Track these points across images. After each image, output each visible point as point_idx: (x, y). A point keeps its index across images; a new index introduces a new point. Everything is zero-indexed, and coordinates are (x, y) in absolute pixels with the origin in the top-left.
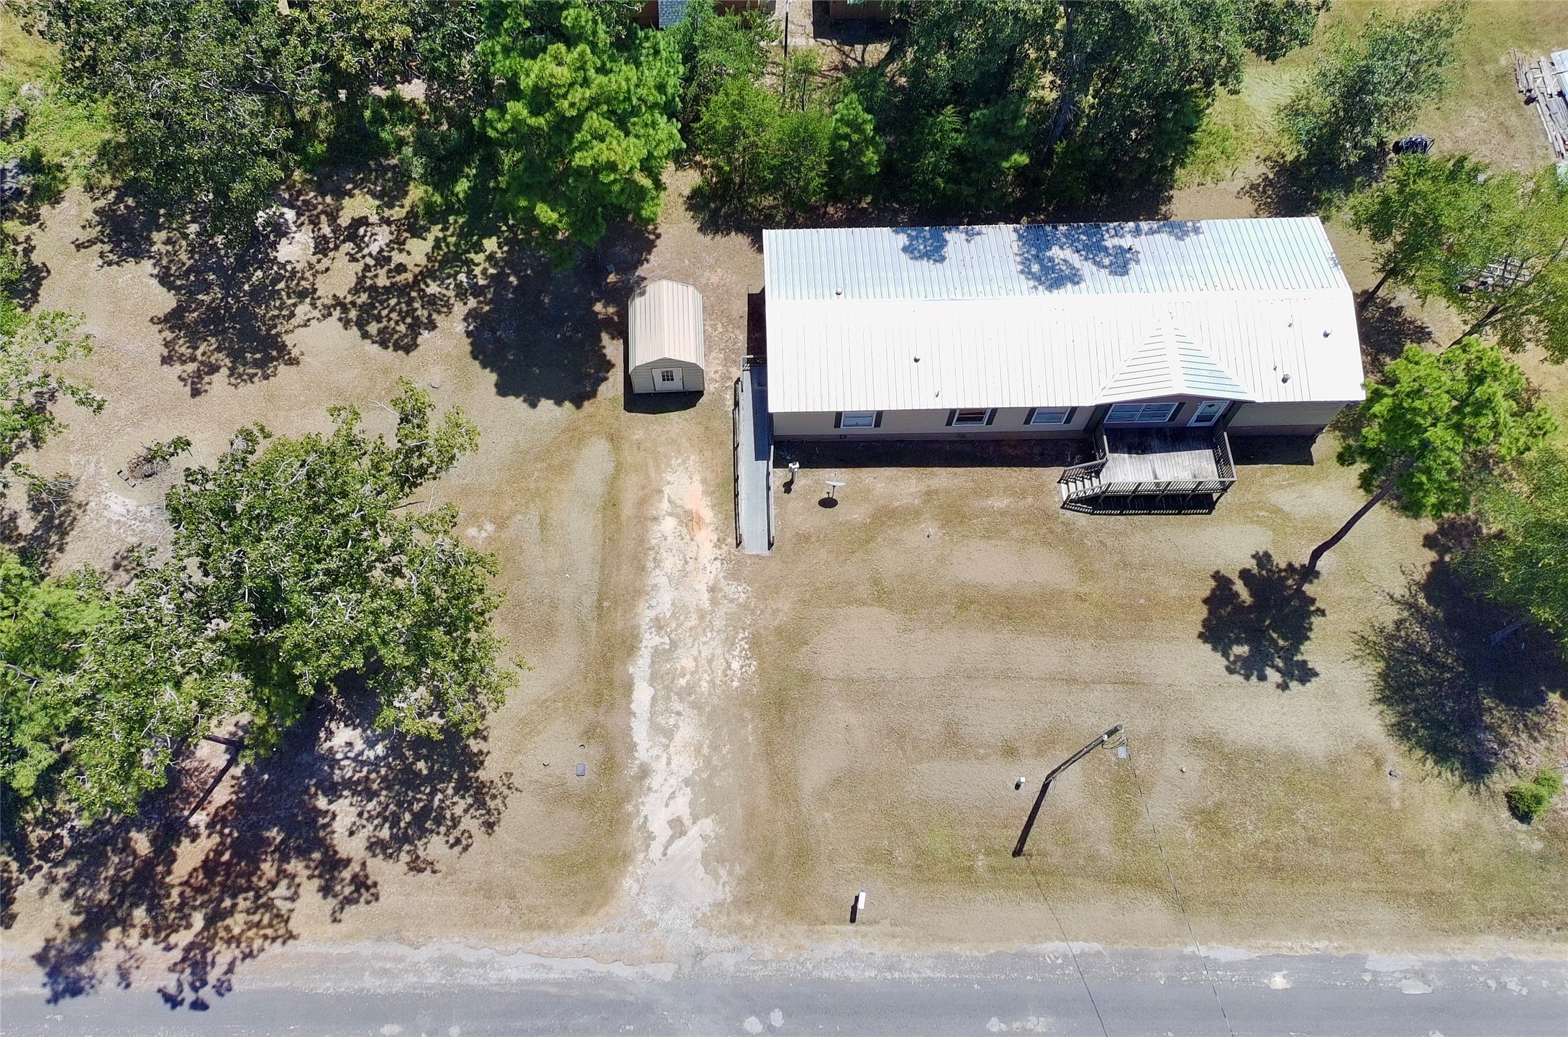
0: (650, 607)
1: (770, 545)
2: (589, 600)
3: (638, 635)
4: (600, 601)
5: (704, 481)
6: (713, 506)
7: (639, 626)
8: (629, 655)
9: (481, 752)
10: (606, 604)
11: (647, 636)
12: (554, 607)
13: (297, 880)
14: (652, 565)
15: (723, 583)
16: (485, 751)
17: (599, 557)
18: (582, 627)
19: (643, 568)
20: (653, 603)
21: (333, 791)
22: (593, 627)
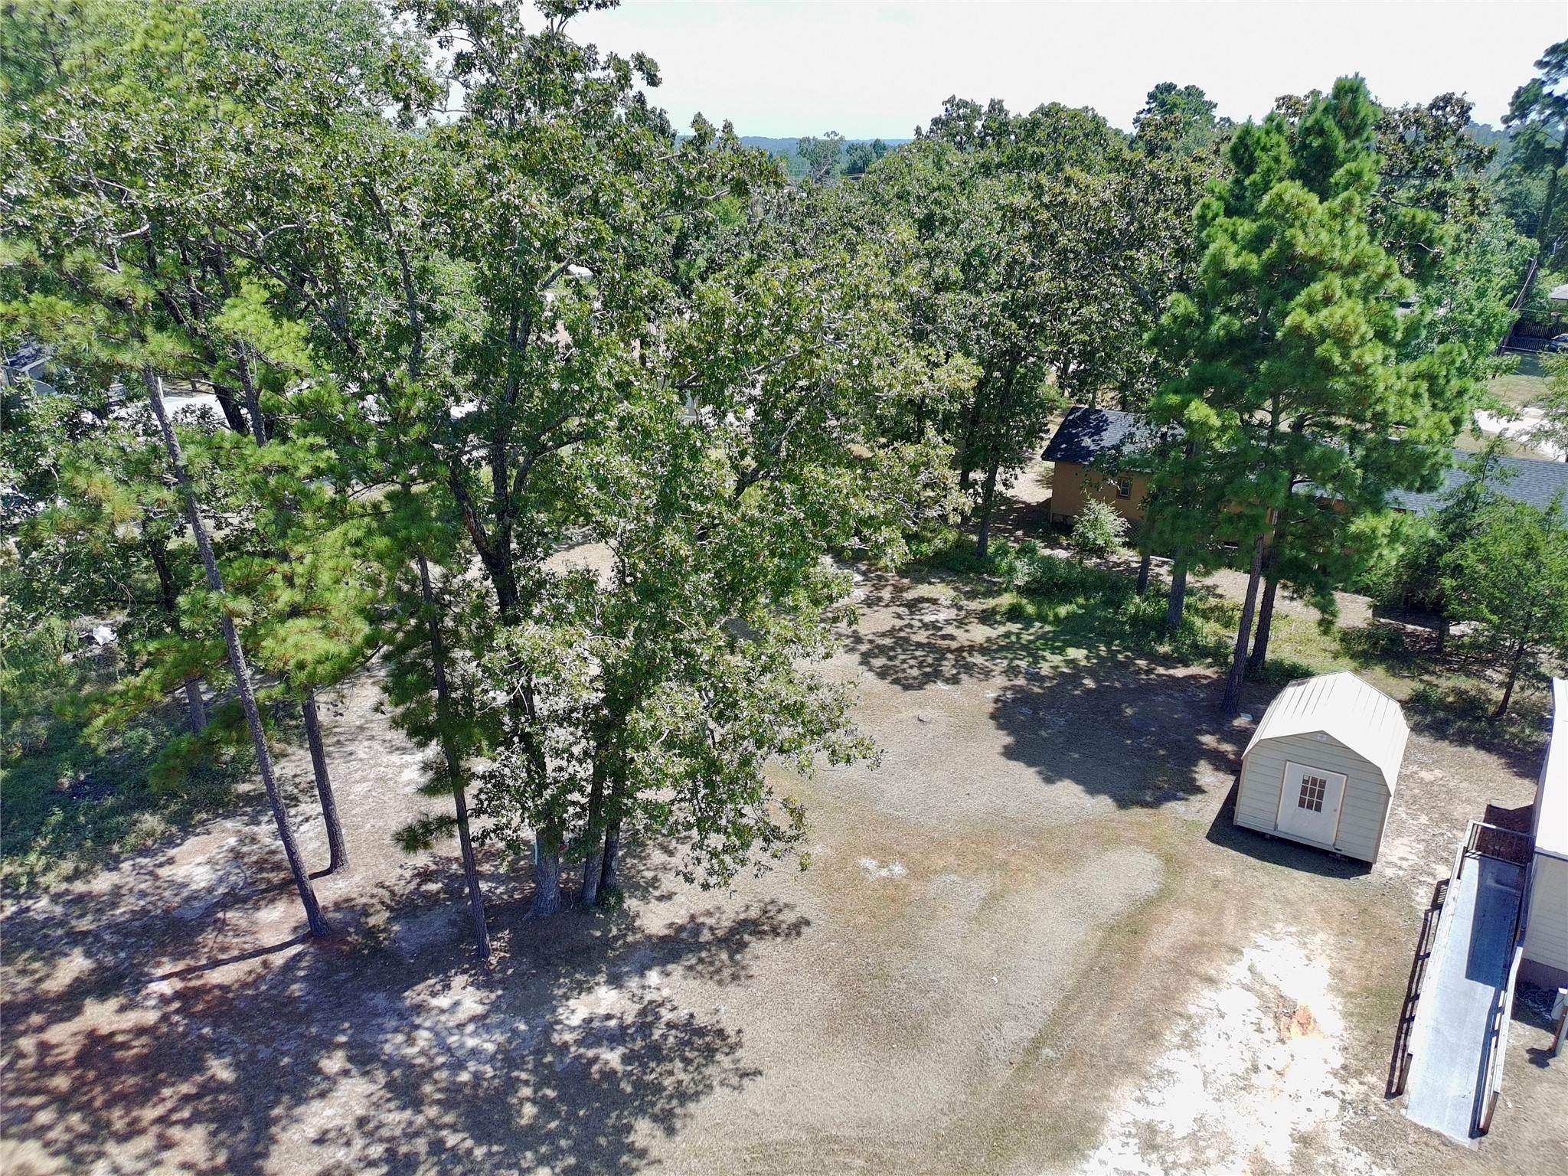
0: (1142, 1100)
1: (1478, 1131)
2: (1017, 1033)
3: (1095, 1132)
4: (1037, 1044)
5: (1337, 973)
6: (1347, 1015)
7: (1103, 1120)
8: (1055, 1157)
9: (642, 1154)
10: (1047, 1051)
11: (1115, 1144)
12: (943, 1009)
13: (166, 1155)
14: (1176, 1040)
15: (1335, 1141)
16: (654, 1153)
17: (1070, 983)
18: (980, 1065)
19: (1155, 1036)
20: (1151, 1096)
21: (364, 1059)
22: (1002, 1075)
